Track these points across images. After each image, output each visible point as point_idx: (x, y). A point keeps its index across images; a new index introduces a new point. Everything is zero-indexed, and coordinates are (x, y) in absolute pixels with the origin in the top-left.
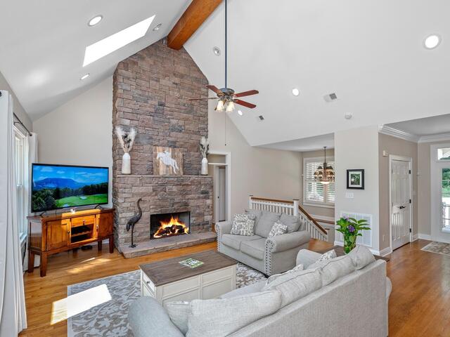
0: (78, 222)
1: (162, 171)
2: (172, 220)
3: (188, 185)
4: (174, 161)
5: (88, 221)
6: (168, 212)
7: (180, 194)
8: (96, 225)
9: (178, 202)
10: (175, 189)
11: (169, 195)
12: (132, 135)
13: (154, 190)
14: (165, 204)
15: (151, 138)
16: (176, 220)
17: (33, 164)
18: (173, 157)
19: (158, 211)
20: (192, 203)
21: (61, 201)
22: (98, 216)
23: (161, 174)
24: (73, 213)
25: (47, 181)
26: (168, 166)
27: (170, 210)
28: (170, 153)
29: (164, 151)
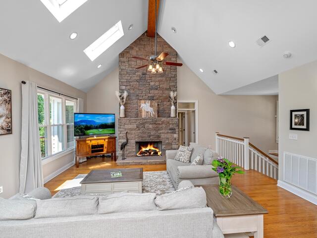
0: (94, 143)
1: (144, 115)
2: (149, 146)
3: (159, 124)
4: (151, 108)
5: (101, 142)
6: (146, 141)
7: (155, 130)
8: (106, 145)
9: (153, 135)
10: (151, 126)
11: (147, 130)
12: (125, 94)
13: (137, 127)
14: (144, 135)
15: (137, 96)
16: (152, 146)
17: (75, 113)
18: (151, 106)
19: (140, 140)
20: (163, 136)
21: (88, 131)
22: (107, 140)
23: (143, 117)
24: (95, 138)
25: (81, 121)
26: (147, 112)
27: (147, 140)
28: (149, 104)
29: (145, 103)
